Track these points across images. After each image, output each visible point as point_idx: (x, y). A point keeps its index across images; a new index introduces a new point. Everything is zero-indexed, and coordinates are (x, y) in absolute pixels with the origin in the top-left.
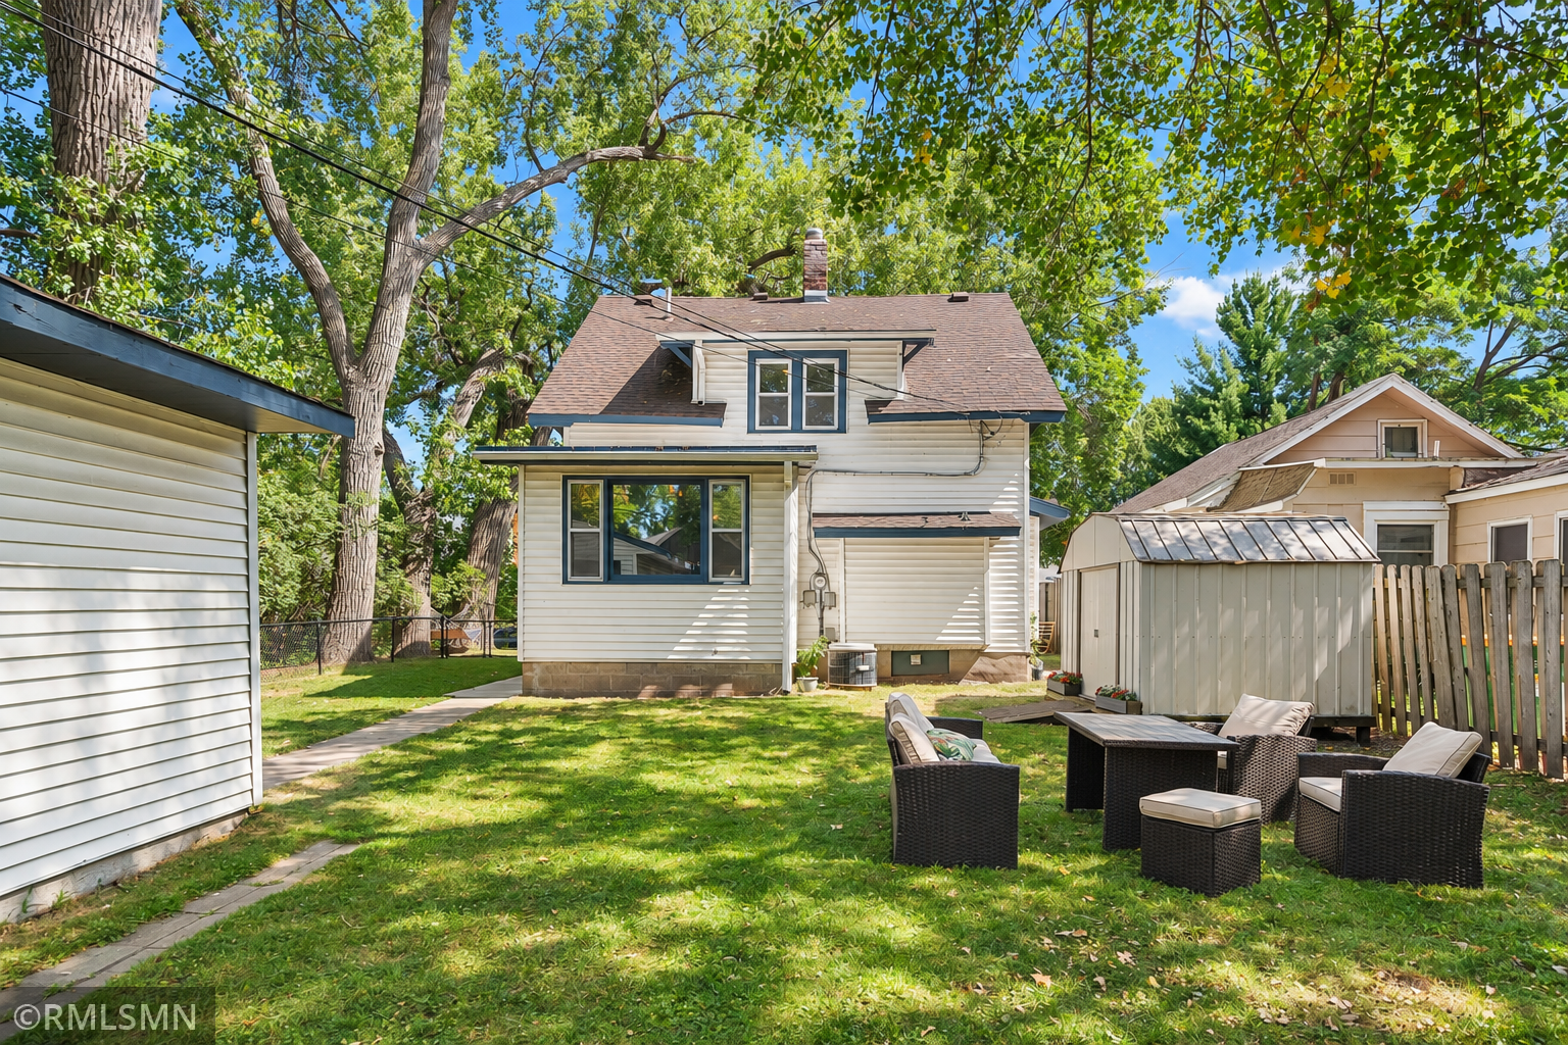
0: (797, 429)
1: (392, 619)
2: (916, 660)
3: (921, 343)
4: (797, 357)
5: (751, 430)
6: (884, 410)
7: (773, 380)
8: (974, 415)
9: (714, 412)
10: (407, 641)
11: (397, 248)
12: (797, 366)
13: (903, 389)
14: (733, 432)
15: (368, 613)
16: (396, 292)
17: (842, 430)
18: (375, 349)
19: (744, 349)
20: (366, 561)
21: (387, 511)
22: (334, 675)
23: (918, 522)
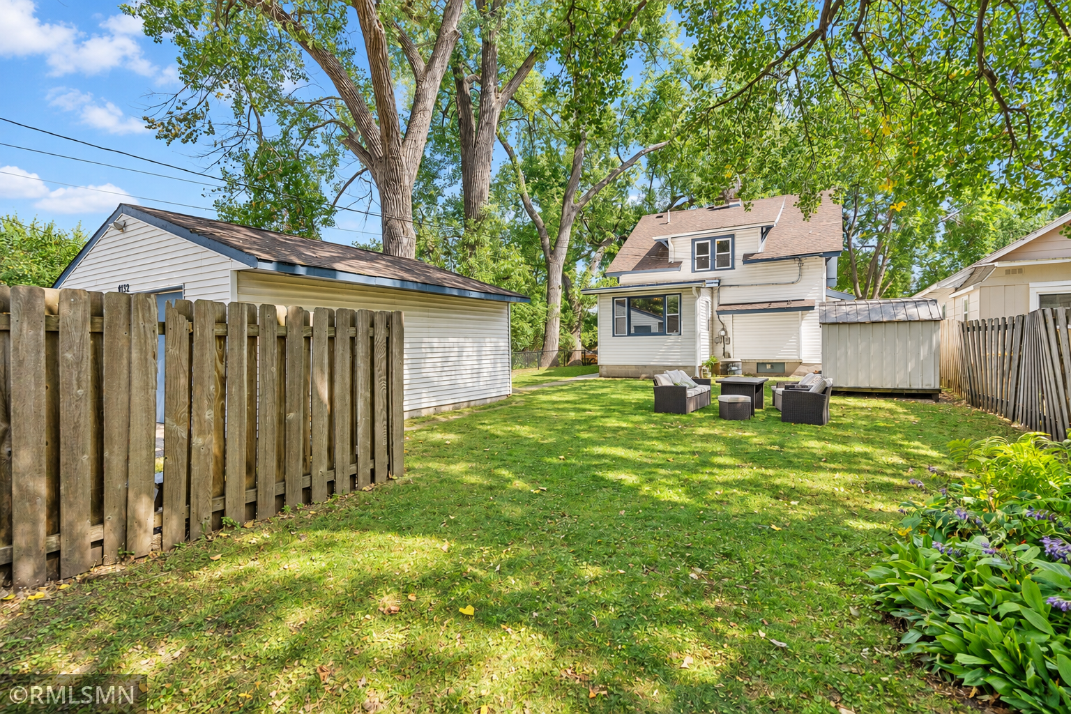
0: (713, 269)
1: (566, 351)
2: (769, 367)
3: (769, 228)
4: (713, 239)
5: (693, 271)
6: (752, 258)
7: (702, 249)
8: (793, 257)
9: (678, 264)
10: (572, 360)
11: (566, 209)
12: (713, 242)
13: (761, 248)
14: (686, 273)
15: (557, 348)
16: (566, 225)
17: (733, 268)
18: (558, 249)
19: (690, 238)
20: (556, 329)
21: (564, 311)
22: (543, 370)
23: (766, 306)
